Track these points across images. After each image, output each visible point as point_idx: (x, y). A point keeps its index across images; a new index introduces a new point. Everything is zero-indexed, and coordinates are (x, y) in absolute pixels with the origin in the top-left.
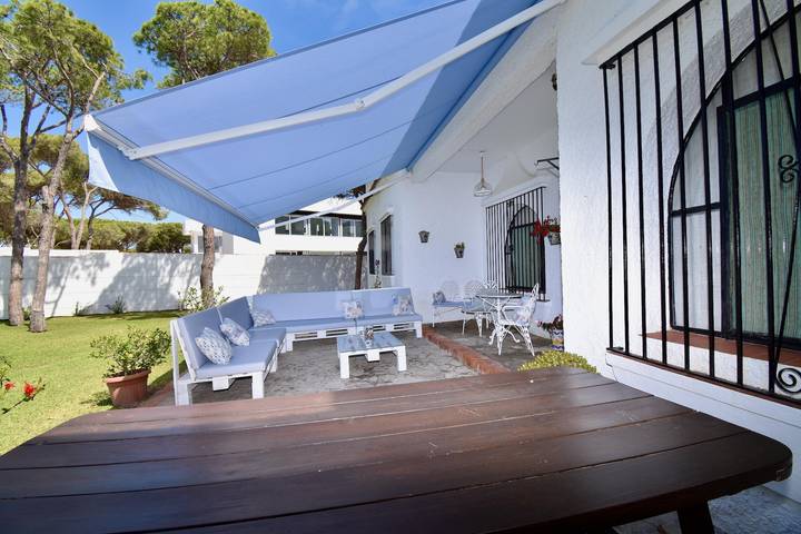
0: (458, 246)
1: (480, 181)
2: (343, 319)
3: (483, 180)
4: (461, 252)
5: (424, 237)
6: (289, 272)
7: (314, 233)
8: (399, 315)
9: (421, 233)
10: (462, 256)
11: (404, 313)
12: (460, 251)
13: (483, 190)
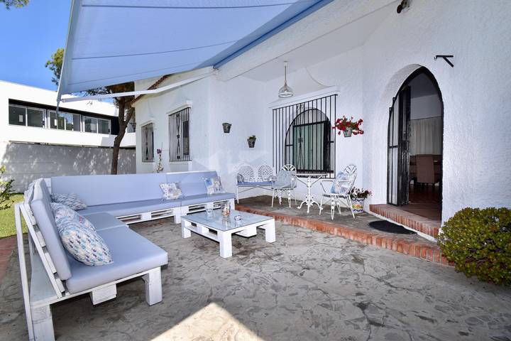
0: (251, 138)
1: (283, 85)
2: (164, 201)
3: (286, 85)
4: (254, 143)
5: (227, 128)
6: (35, 161)
7: (53, 126)
8: (213, 195)
9: (224, 125)
10: (253, 147)
11: (219, 192)
12: (252, 142)
13: (286, 93)
